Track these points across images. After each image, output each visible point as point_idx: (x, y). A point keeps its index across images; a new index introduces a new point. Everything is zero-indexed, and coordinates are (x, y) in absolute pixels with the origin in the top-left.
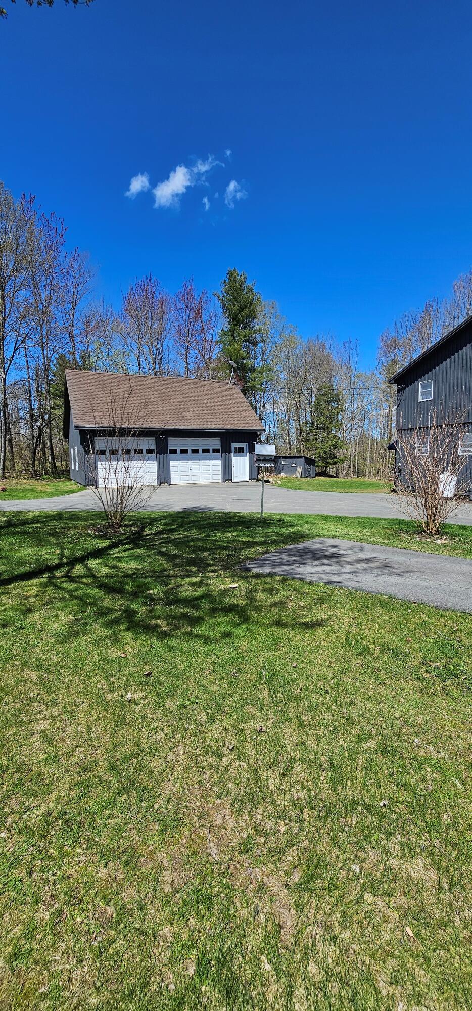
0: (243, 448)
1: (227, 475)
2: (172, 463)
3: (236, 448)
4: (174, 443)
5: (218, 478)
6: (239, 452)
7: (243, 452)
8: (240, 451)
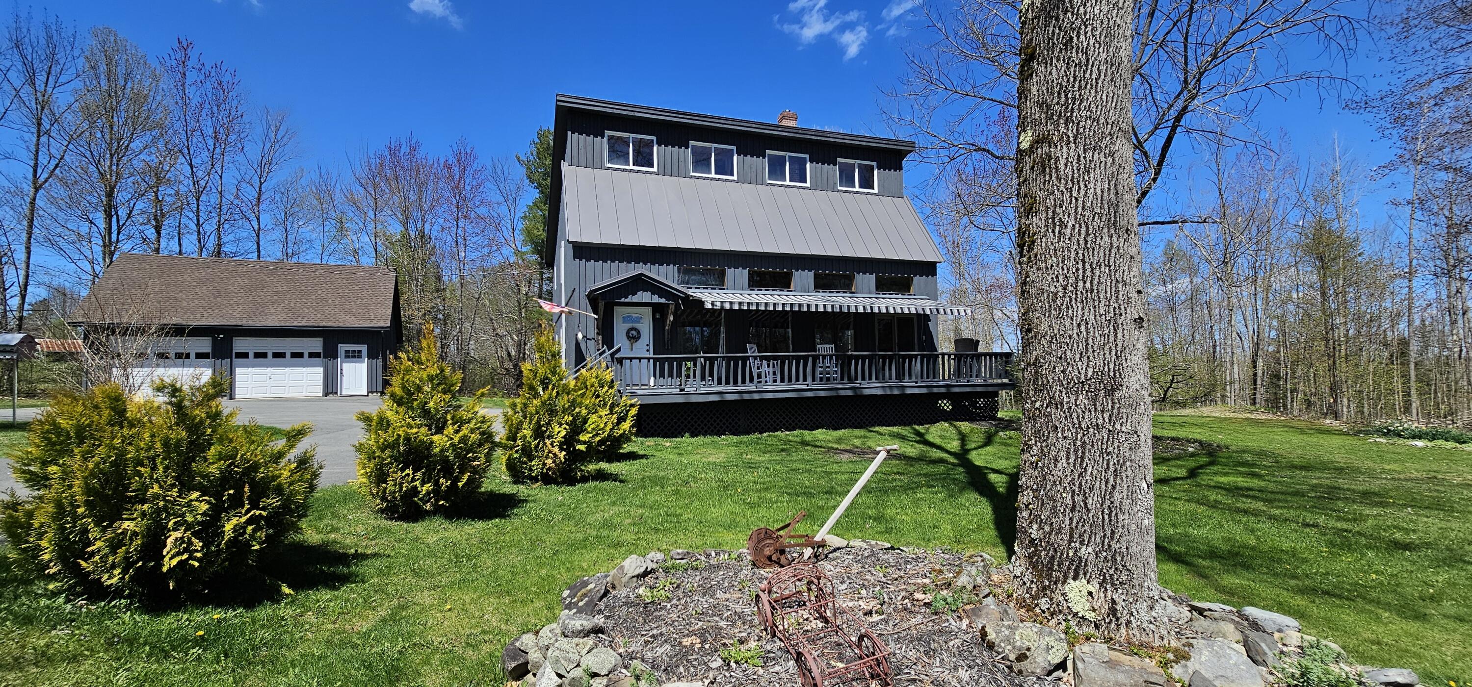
0: (360, 352)
1: (331, 387)
2: (239, 371)
3: (347, 352)
4: (240, 344)
5: (318, 391)
6: (353, 357)
7: (359, 357)
8: (355, 356)
